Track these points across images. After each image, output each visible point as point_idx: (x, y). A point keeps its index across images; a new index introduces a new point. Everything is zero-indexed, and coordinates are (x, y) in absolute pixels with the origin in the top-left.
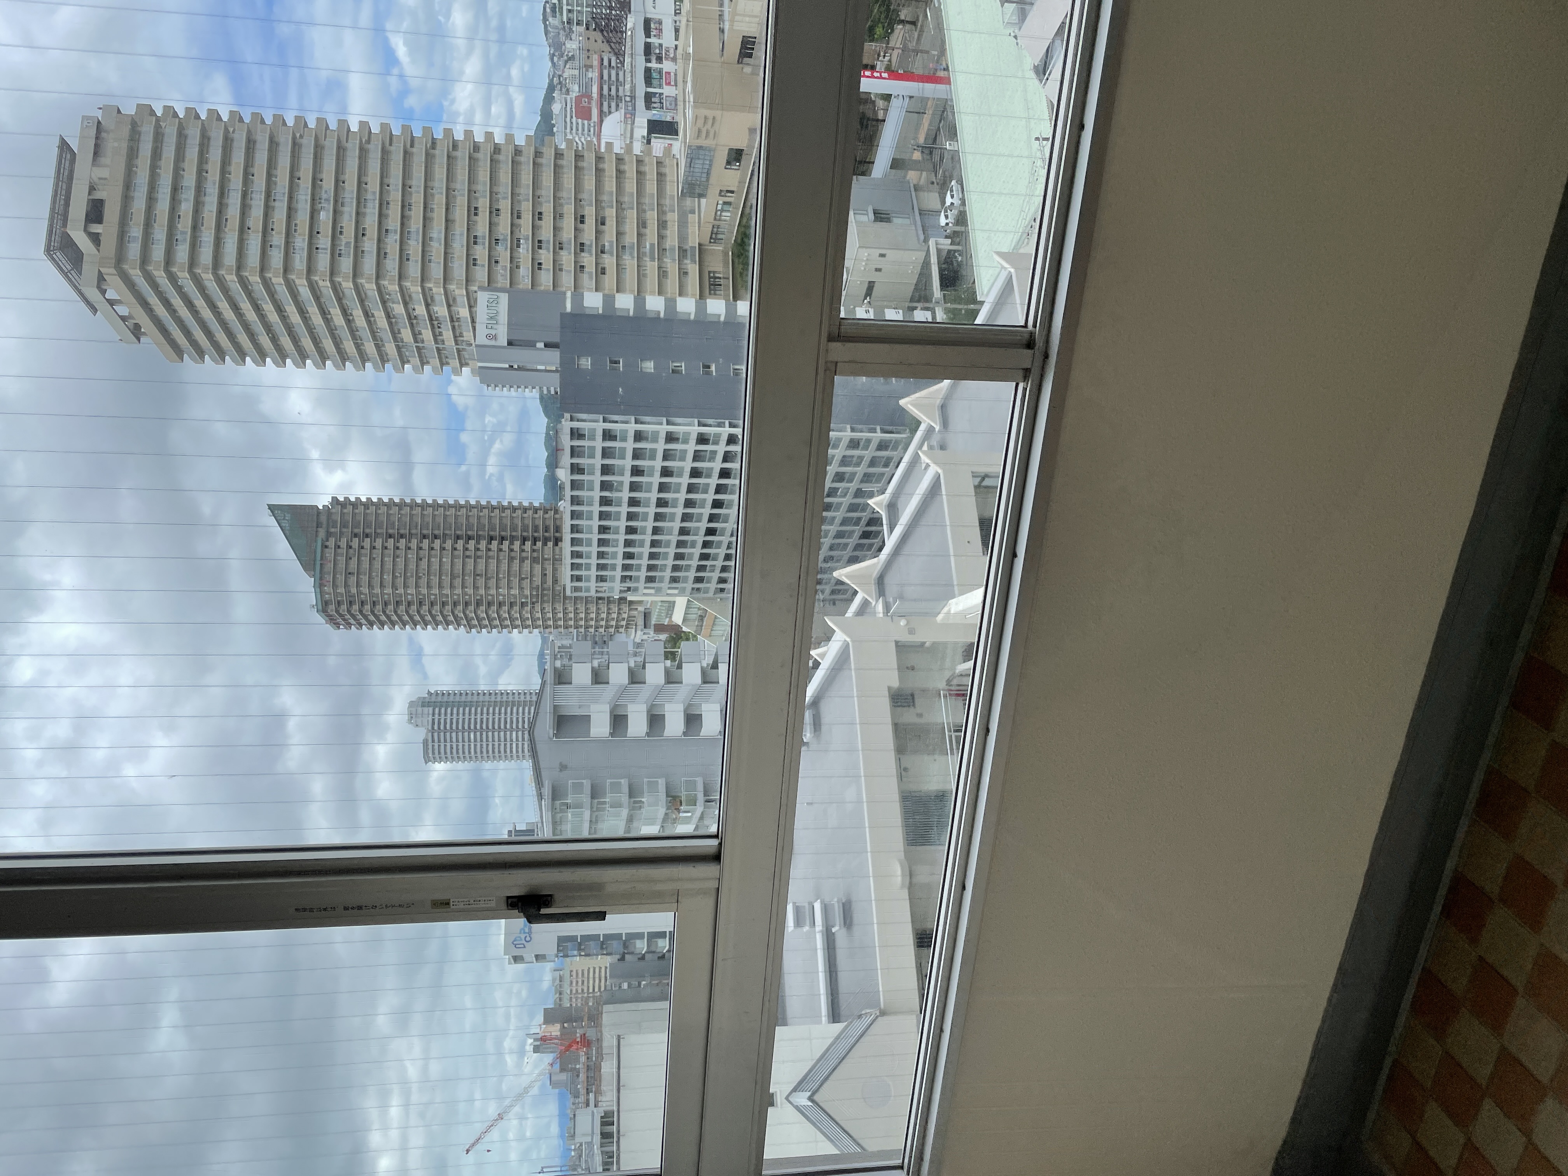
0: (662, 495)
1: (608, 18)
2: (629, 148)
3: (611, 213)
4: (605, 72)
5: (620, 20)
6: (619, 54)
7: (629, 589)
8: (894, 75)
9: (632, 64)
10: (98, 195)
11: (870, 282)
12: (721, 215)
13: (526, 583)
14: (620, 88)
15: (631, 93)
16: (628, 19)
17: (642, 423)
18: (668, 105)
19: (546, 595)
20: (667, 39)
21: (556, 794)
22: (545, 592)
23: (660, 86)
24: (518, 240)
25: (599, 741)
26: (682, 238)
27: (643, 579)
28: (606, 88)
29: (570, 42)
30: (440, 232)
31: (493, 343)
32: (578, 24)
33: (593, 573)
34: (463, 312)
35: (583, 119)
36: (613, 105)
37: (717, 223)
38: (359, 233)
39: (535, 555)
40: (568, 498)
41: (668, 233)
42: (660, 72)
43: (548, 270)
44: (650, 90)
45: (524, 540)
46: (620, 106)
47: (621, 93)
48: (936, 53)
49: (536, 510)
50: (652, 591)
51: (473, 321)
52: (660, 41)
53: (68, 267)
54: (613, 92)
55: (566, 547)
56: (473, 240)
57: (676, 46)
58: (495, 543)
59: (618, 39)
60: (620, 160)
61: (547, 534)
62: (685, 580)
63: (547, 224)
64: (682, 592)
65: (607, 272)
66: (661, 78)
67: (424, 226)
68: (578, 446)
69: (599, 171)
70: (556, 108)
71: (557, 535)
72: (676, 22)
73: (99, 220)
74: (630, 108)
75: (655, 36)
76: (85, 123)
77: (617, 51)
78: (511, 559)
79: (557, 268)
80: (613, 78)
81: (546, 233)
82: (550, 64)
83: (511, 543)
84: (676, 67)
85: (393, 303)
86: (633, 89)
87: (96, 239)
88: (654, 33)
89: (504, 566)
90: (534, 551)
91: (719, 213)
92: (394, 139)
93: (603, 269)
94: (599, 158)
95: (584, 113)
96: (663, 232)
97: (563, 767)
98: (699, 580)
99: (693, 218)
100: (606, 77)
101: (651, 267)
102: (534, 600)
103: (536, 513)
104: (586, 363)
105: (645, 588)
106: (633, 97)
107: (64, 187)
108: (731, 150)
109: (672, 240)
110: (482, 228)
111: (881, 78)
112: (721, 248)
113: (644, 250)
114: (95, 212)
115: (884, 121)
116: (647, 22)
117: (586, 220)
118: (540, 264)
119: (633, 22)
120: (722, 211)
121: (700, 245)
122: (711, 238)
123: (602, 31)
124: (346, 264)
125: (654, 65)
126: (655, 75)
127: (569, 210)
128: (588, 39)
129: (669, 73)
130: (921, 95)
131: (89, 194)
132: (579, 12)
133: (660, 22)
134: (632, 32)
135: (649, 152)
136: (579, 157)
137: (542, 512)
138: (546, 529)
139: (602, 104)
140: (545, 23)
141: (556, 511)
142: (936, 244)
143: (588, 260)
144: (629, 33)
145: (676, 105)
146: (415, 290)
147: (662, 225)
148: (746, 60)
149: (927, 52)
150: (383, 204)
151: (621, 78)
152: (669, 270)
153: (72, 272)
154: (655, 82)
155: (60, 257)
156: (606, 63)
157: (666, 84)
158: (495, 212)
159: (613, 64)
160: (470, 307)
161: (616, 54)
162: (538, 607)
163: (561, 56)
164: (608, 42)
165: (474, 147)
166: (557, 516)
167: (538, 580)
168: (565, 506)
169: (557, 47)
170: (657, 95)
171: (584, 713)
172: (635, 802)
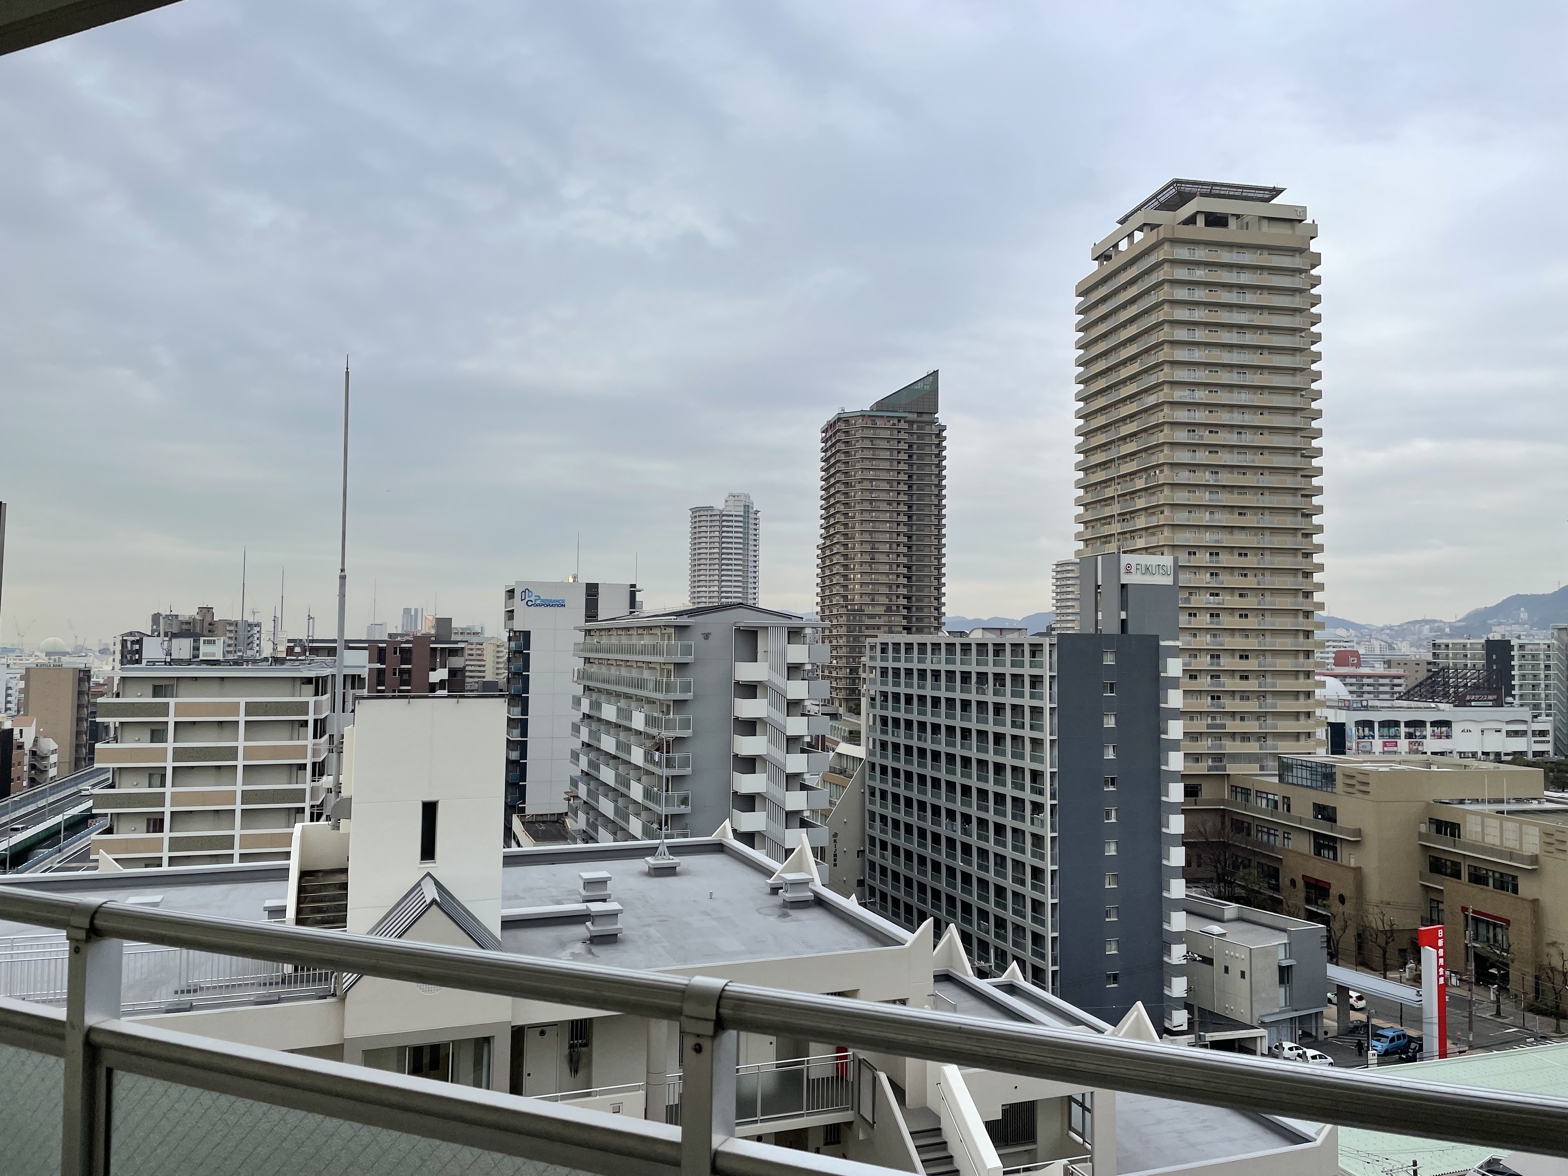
0: (974, 734)
1: (1446, 684)
2: (1322, 704)
3: (1252, 685)
4: (1387, 681)
5: (1446, 695)
6: (1408, 695)
7: (873, 699)
8: (1442, 989)
9: (1400, 707)
10: (1232, 222)
11: (1212, 960)
12: (1262, 797)
13: (866, 599)
14: (1372, 695)
15: (1371, 707)
16: (1448, 705)
17: (1050, 714)
18: (1364, 744)
19: (854, 618)
20: (1431, 744)
21: (681, 629)
22: (858, 618)
23: (1381, 736)
24: (1217, 595)
25: (731, 671)
26: (1235, 758)
27: (884, 713)
28: (1371, 681)
29: (1409, 646)
30: (1219, 521)
31: (1123, 570)
32: (1434, 654)
33: (890, 664)
34: (1140, 543)
35: (1334, 658)
36: (1354, 688)
37: (1253, 793)
38: (1213, 448)
39: (894, 608)
40: (952, 640)
41: (1238, 743)
42: (1397, 736)
43: (1190, 623)
44: (1376, 726)
45: (908, 598)
46: (1355, 695)
47: (1366, 696)
48: (1471, 1039)
49: (938, 609)
50: (871, 723)
51: (1132, 551)
52: (1428, 736)
53: (1162, 199)
54: (1366, 688)
55: (904, 638)
56: (1214, 552)
57: (1426, 753)
58: (905, 571)
59: (1425, 693)
60: (1309, 695)
61: (914, 619)
62: (884, 756)
63: (1234, 622)
64: (871, 753)
65: (1193, 681)
66: (1390, 737)
67: (1224, 506)
68: (1023, 651)
69: (1296, 674)
70: (1342, 632)
71: (914, 629)
72: (1451, 753)
73: (1208, 224)
74: (1355, 705)
75: (1433, 731)
76: (1299, 210)
77: (1412, 692)
78: (890, 586)
79: (1194, 632)
80: (1381, 689)
81: (1227, 621)
82: (1381, 625)
83: (905, 586)
84: (1403, 753)
85: (1146, 479)
86: (1375, 708)
87: (1191, 220)
88: (1436, 731)
89: (883, 579)
90: (898, 607)
91: (1265, 795)
92: (1308, 479)
93: (1196, 677)
94: (1308, 674)
95: (1342, 659)
96: (1238, 738)
97: (707, 636)
98: (884, 770)
99: (1254, 769)
100: (1382, 681)
101: (1200, 725)
102: (849, 607)
103: (935, 610)
104: (1109, 660)
105: (874, 716)
106: (1366, 708)
107: (1236, 194)
108: (1334, 809)
109: (1231, 747)
110: (1226, 560)
111: (1439, 976)
112: (1226, 797)
113: (1218, 718)
114: (1216, 220)
115: (1385, 978)
116: (1447, 724)
117: (1244, 661)
118: (1195, 615)
119: (1446, 710)
120: (1268, 799)
121: (1228, 775)
122: (1236, 787)
123: (1430, 678)
124: (1182, 436)
125: (1403, 730)
126: (1392, 730)
127: (1252, 643)
128: (1419, 664)
129: (1396, 746)
130: (1424, 1020)
131: (1233, 215)
132: (1447, 655)
133: (1448, 737)
134: (1434, 708)
135: (1319, 724)
136: (1308, 654)
137: (937, 615)
138: (919, 619)
139: (1351, 677)
140: (1422, 621)
141: (938, 629)
142: (1261, 1037)
143: (1204, 662)
144: (1433, 705)
145: (1364, 752)
146: (1161, 498)
147: (1245, 737)
148: (1434, 827)
149: (1470, 1029)
150: (1242, 469)
151: (1382, 696)
152: (1199, 742)
153: (1157, 202)
154: (1385, 731)
155: (1171, 192)
156: (1396, 681)
157: (1384, 743)
158: (1244, 572)
159: (1396, 689)
160: (1146, 549)
161: (1408, 692)
162: (843, 611)
163: (1391, 637)
164: (1421, 683)
165: (1307, 554)
166: (932, 629)
167: (869, 610)
168: (943, 637)
169: (1401, 632)
170: (1371, 733)
171: (759, 656)
172: (668, 706)
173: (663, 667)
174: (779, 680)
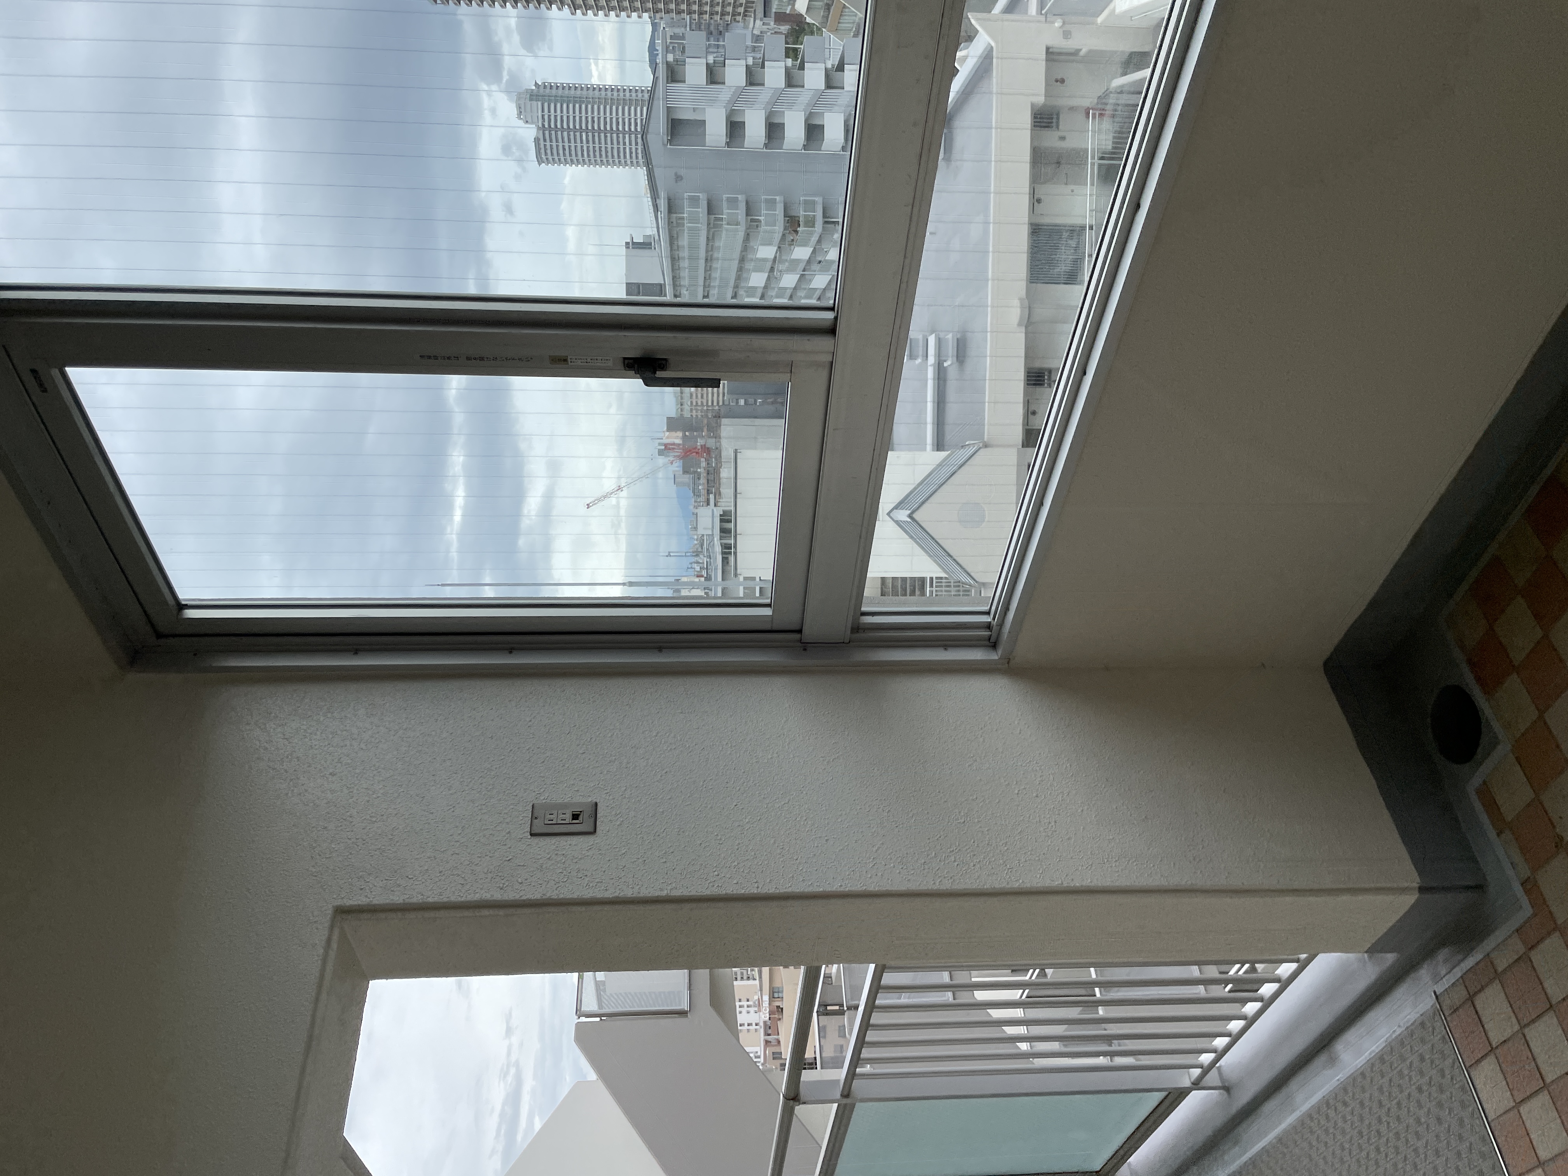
21: (672, 207)
25: (715, 151)
97: (678, 178)
171: (699, 118)
172: (752, 220)
173: (712, 225)
174: (724, 94)
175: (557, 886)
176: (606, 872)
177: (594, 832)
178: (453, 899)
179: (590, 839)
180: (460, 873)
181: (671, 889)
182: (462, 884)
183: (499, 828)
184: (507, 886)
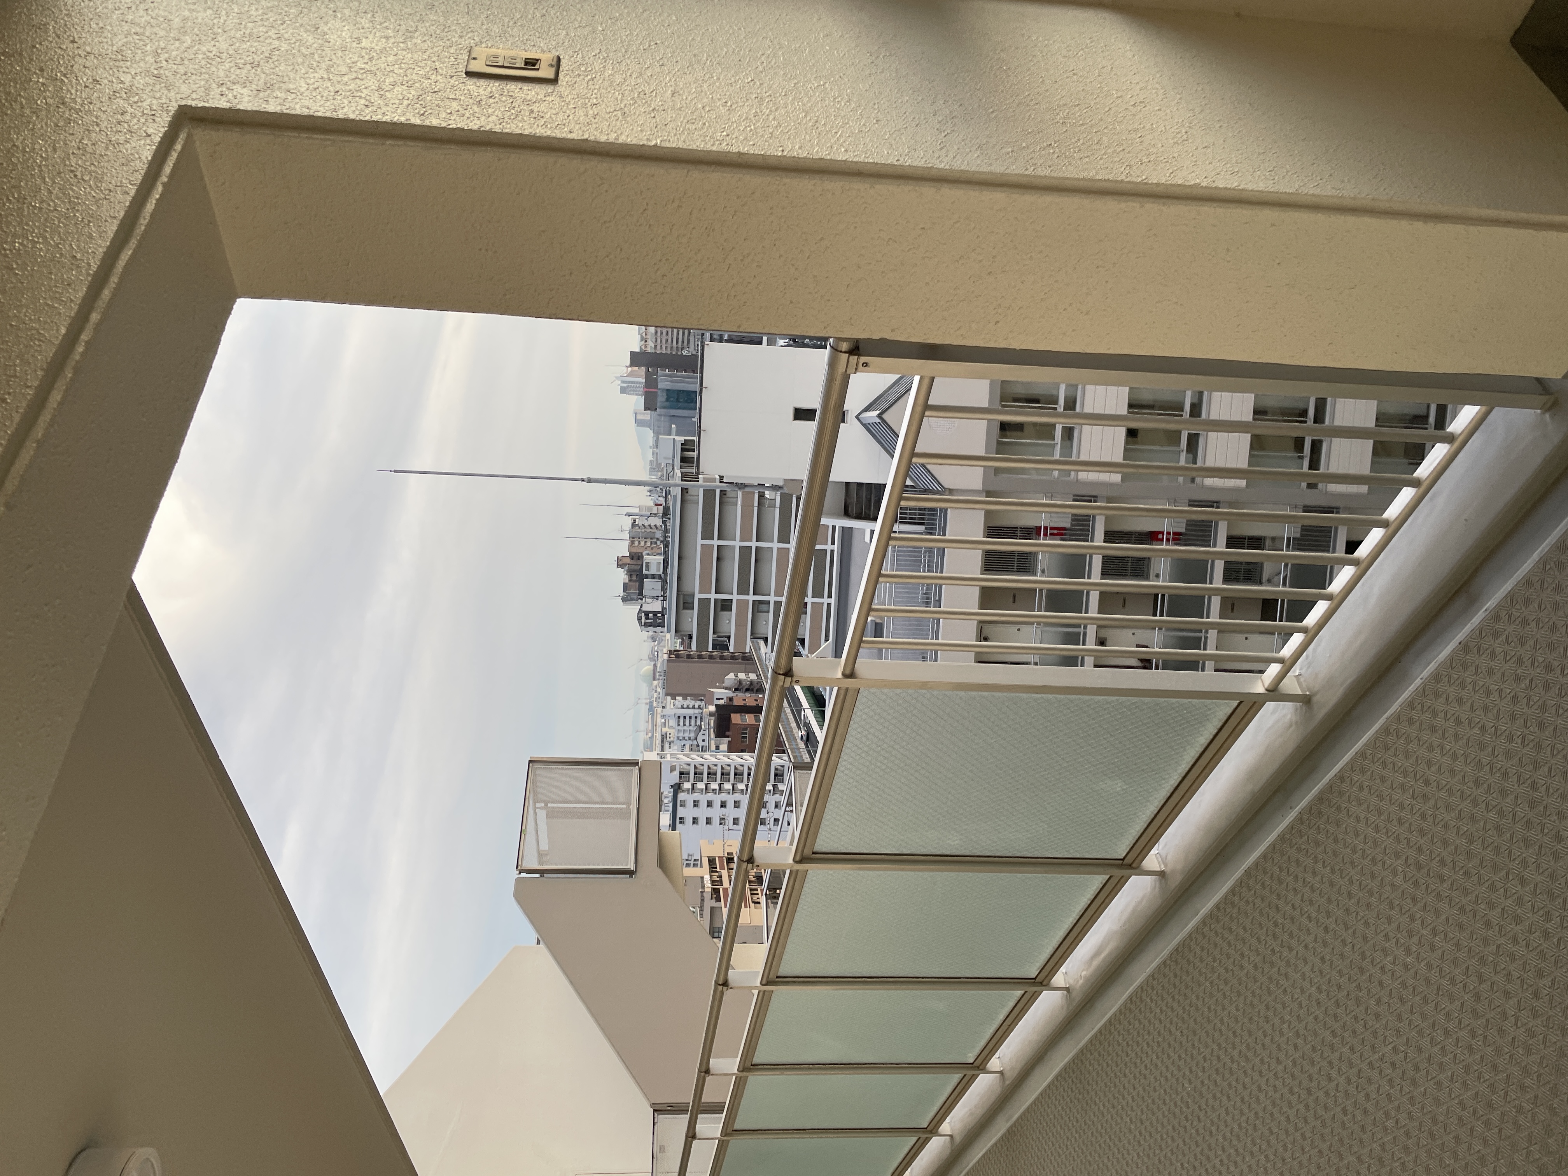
175: (501, 121)
176: (571, 118)
177: (554, 81)
178: (352, 116)
179: (550, 88)
180: (363, 95)
181: (661, 141)
182: (367, 106)
183: (420, 64)
184: (431, 113)
